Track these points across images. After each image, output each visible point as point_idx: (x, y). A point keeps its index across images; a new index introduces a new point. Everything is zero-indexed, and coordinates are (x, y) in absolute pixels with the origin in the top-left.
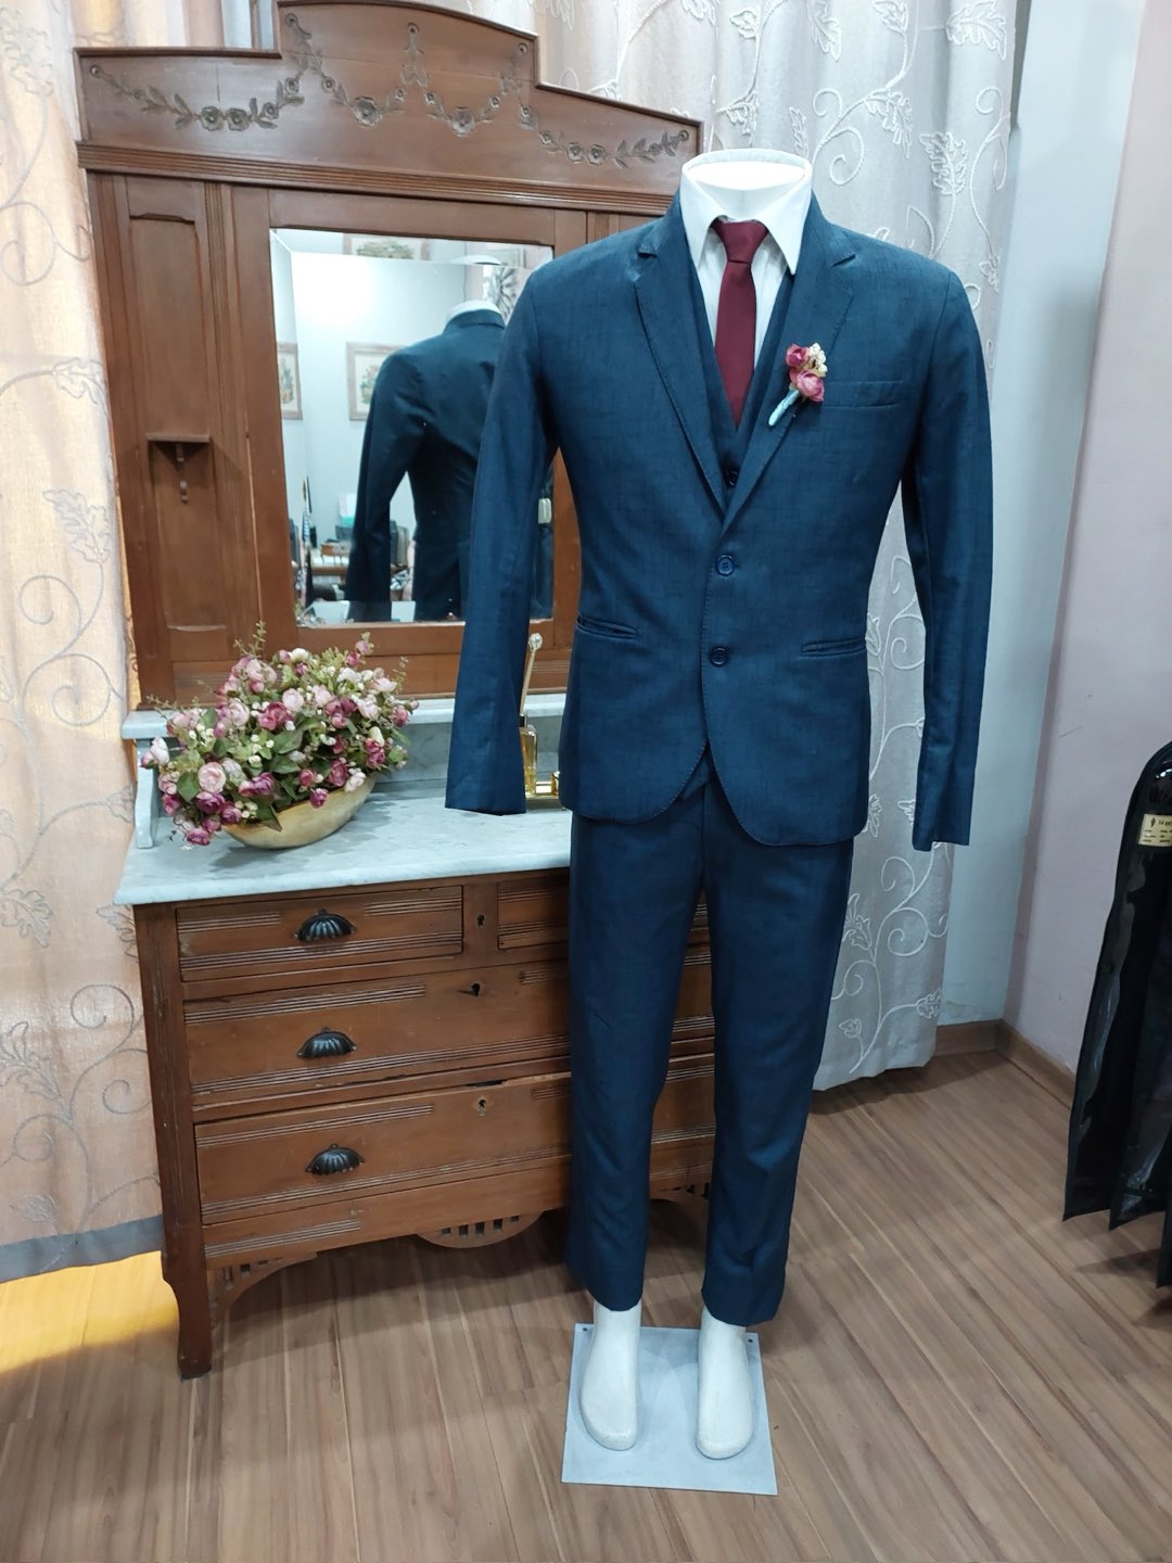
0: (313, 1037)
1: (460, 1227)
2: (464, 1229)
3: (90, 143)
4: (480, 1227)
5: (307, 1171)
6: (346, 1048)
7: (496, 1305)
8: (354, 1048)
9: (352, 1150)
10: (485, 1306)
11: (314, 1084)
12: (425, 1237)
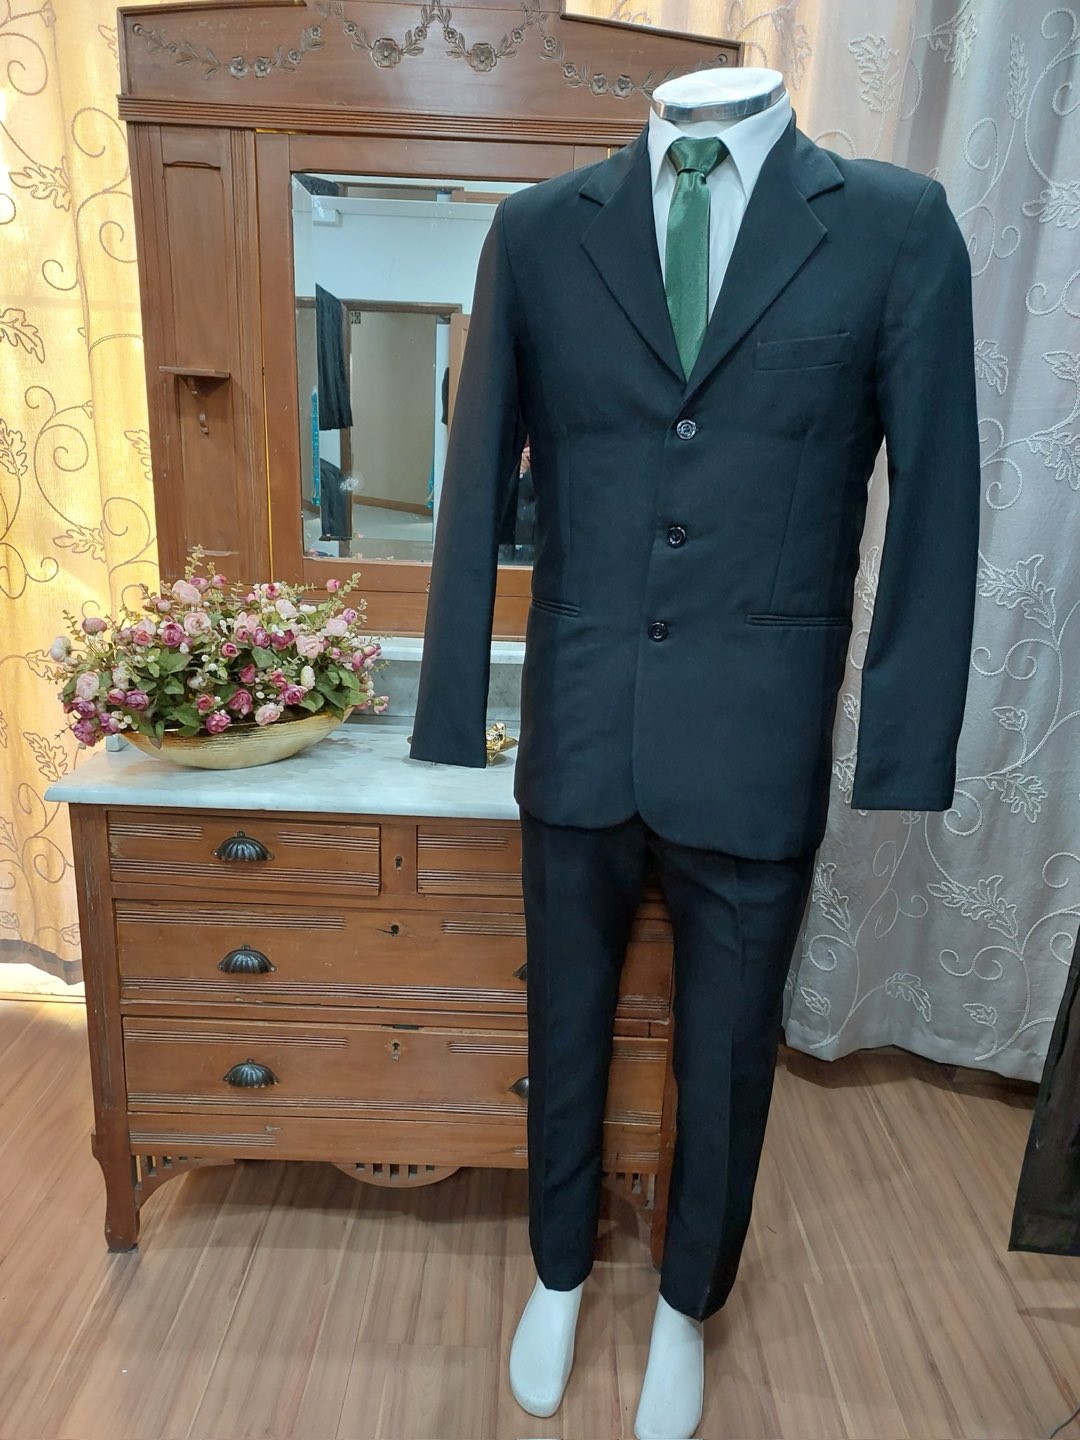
0: (234, 951)
1: (375, 1165)
2: (377, 1168)
3: (128, 96)
4: (394, 1169)
5: (224, 1080)
6: (264, 968)
8: (273, 969)
9: (267, 1068)
11: (235, 997)
12: (339, 1166)
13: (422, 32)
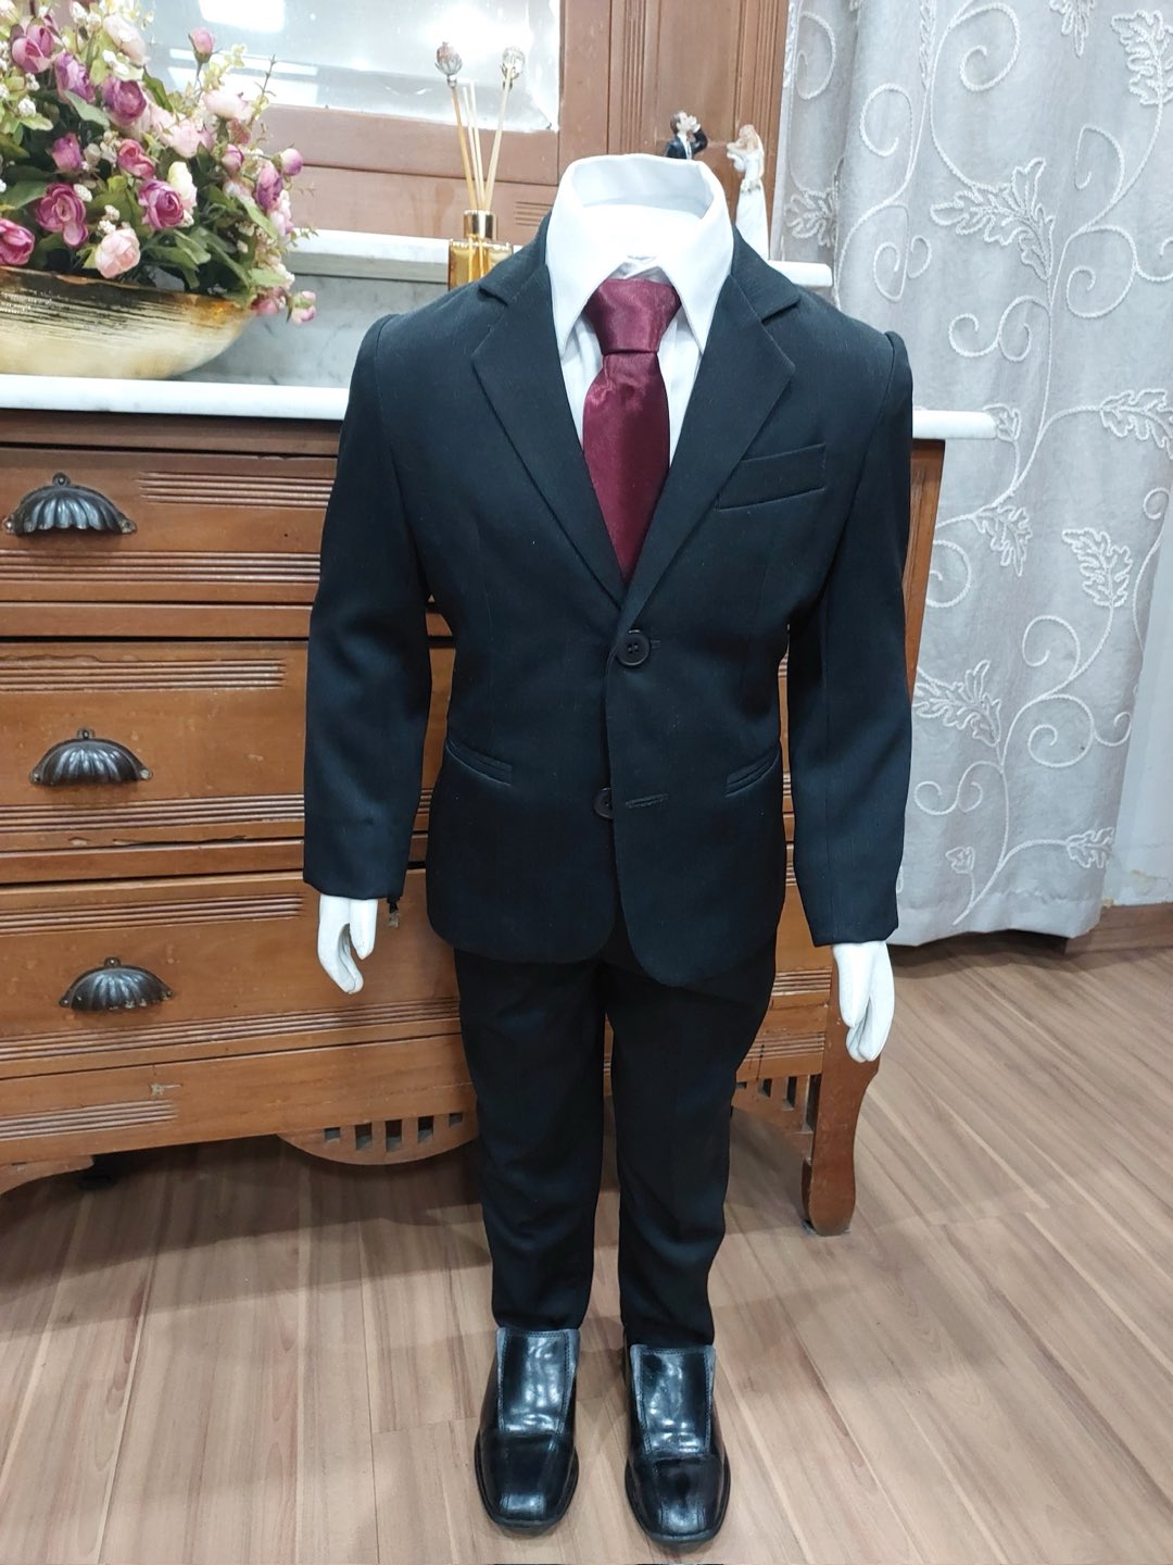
0: (59, 745)
1: (358, 1128)
2: (363, 1131)
4: (394, 1128)
5: (61, 1004)
6: (128, 773)
7: (427, 1267)
8: (144, 774)
9: (147, 972)
10: (406, 1269)
11: (70, 840)
12: (292, 1141)
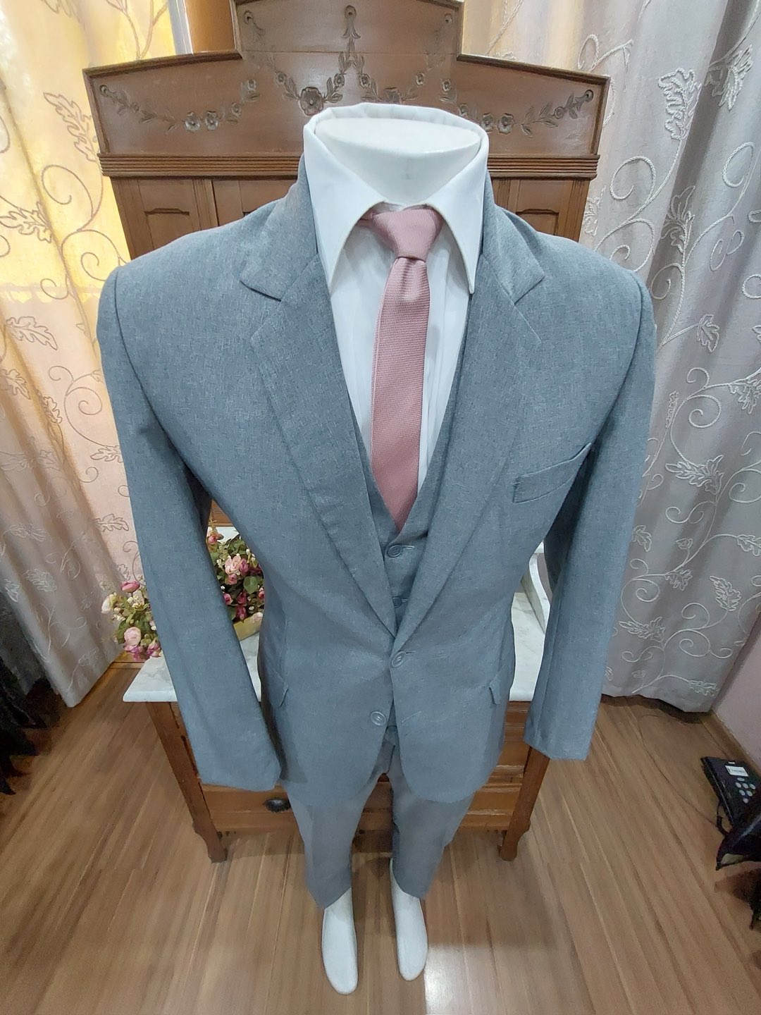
3: (106, 153)
5: (263, 804)
13: (339, 79)
